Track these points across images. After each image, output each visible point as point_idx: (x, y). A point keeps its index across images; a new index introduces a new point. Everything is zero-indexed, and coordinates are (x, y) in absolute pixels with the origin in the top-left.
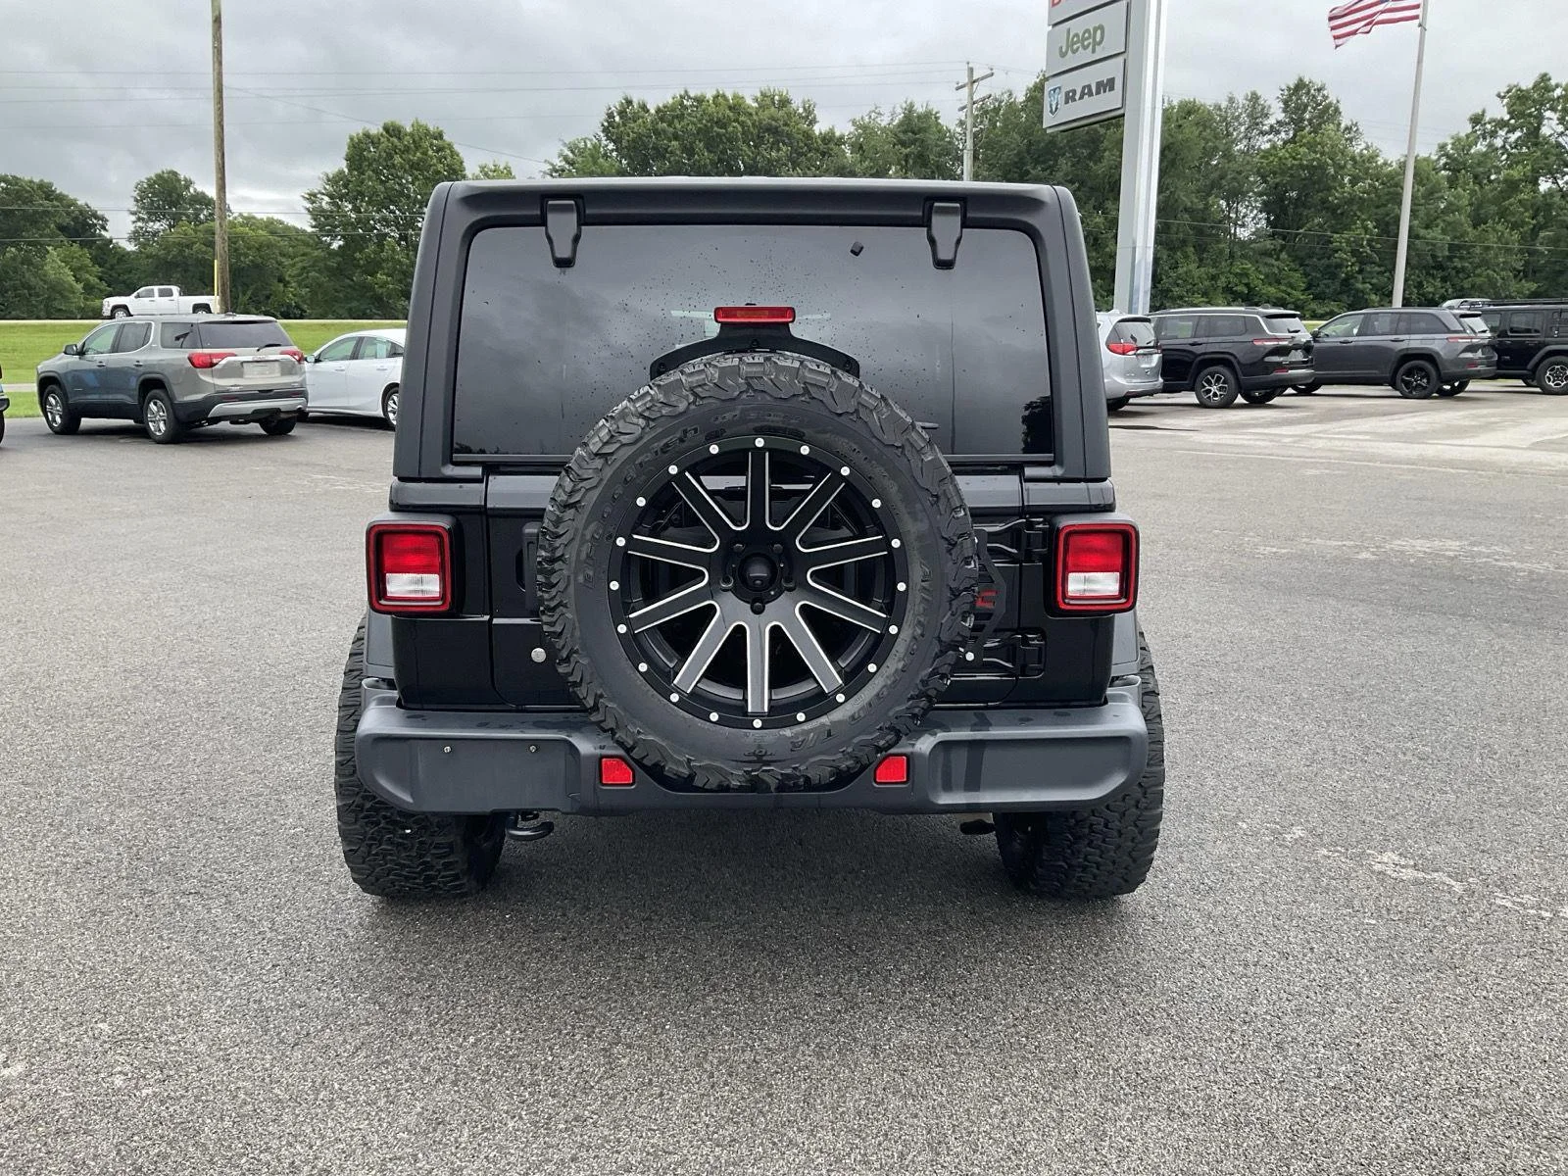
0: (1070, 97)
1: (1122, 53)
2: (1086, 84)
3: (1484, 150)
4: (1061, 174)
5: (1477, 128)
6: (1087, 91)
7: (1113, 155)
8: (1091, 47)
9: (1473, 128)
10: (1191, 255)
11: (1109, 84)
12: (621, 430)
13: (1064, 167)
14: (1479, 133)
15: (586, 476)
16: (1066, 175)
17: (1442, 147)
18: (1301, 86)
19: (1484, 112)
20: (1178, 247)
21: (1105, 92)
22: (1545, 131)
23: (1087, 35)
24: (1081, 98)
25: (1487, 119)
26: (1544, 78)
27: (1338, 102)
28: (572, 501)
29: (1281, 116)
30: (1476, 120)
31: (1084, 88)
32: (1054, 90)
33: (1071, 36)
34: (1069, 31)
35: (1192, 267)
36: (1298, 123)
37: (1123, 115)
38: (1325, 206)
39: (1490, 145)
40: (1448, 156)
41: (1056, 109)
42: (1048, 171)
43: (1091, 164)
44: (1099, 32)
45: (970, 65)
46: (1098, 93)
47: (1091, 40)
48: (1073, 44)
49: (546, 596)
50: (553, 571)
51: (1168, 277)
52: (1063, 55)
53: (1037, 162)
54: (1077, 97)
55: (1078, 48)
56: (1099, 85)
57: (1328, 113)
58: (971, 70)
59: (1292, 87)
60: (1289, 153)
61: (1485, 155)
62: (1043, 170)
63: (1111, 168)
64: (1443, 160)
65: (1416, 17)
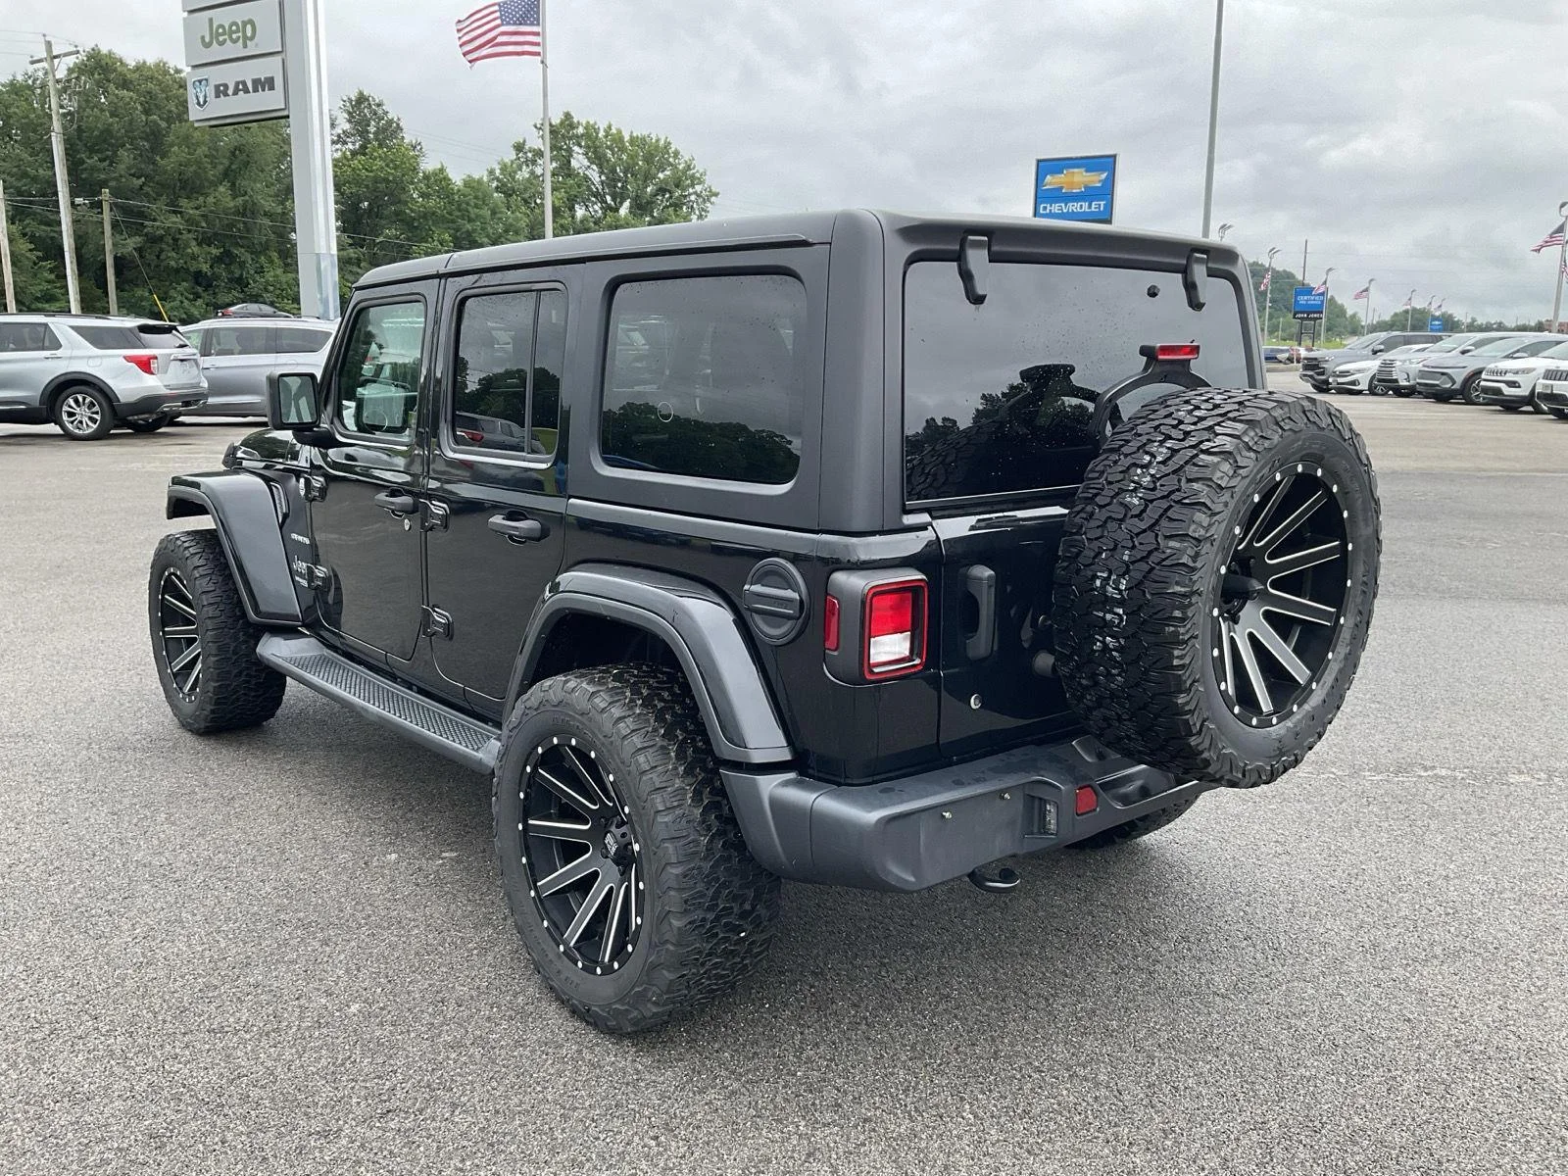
0: (221, 91)
1: (278, 52)
2: (241, 79)
3: (527, 176)
4: (123, 166)
5: (520, 155)
6: (241, 87)
7: (182, 151)
8: (241, 40)
9: (517, 155)
10: (276, 261)
11: (269, 84)
12: (1239, 464)
13: (127, 160)
14: (522, 160)
15: (1217, 510)
16: (129, 168)
17: (491, 172)
18: (362, 99)
19: (525, 141)
20: (260, 252)
21: (263, 90)
22: (574, 163)
23: (234, 28)
24: (236, 93)
25: (527, 147)
26: (568, 116)
27: (399, 119)
28: (1208, 535)
29: (347, 126)
30: (519, 148)
31: (237, 84)
32: (200, 81)
33: (215, 27)
34: (211, 20)
35: (279, 271)
36: (363, 133)
37: (288, 117)
38: (400, 218)
39: (532, 173)
40: (498, 179)
41: (205, 102)
42: (107, 162)
43: (158, 158)
44: (249, 27)
45: (48, 39)
46: (256, 90)
47: (240, 34)
48: (216, 35)
49: (1182, 630)
50: (1191, 605)
51: (255, 282)
52: (207, 45)
53: (92, 151)
54: (230, 92)
55: (225, 40)
56: (256, 82)
57: (390, 131)
58: (49, 44)
59: (353, 98)
60: (362, 165)
61: (528, 180)
62: (101, 160)
63: (181, 165)
64: (495, 184)
65: (538, 54)
